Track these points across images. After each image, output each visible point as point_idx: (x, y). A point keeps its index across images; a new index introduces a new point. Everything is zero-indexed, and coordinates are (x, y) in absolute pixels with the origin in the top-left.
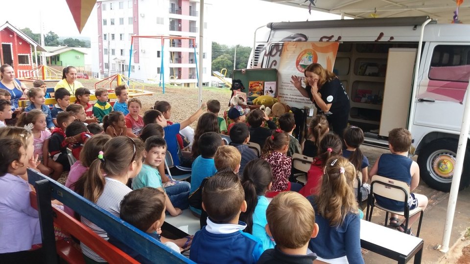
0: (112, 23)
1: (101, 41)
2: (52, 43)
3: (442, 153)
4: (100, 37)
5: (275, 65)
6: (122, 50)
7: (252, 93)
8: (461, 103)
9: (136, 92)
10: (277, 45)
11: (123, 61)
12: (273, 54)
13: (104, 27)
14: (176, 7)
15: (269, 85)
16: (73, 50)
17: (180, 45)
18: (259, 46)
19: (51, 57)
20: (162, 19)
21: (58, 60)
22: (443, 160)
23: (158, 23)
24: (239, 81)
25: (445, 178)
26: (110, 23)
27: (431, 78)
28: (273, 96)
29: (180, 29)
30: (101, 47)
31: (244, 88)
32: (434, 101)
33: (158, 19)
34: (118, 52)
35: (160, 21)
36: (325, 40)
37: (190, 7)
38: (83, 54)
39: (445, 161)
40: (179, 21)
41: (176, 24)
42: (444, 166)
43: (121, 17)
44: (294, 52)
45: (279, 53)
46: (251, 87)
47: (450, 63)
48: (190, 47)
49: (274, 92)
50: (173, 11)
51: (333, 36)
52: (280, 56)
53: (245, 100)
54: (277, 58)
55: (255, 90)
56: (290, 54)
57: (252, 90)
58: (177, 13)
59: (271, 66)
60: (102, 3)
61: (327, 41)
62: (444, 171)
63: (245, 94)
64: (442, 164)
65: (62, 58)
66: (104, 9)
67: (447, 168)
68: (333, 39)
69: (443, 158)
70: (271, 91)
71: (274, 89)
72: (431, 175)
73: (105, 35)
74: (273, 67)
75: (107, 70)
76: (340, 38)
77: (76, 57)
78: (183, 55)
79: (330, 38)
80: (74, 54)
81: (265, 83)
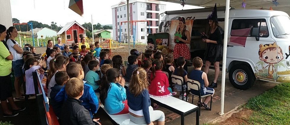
0: (121, 17)
1: (116, 26)
2: (99, 28)
3: (239, 71)
4: (116, 24)
5: (168, 31)
6: (125, 29)
7: (157, 44)
8: (244, 47)
9: (118, 47)
10: (168, 22)
11: (126, 34)
12: (167, 26)
13: (118, 19)
14: (150, 7)
15: (165, 41)
16: (106, 31)
17: (151, 25)
18: (162, 22)
19: (98, 34)
20: (143, 13)
21: (100, 36)
22: (239, 74)
23: (141, 15)
24: (151, 39)
25: (241, 83)
26: (120, 17)
27: (232, 35)
28: (167, 46)
29: (151, 18)
30: (116, 28)
31: (153, 42)
32: (233, 46)
33: (141, 13)
34: (124, 30)
35: (142, 14)
36: (188, 19)
37: (156, 6)
38: (110, 32)
39: (240, 75)
40: (151, 13)
41: (150, 15)
42: (240, 77)
43: (125, 14)
44: (175, 25)
45: (169, 25)
46: (157, 41)
47: (239, 28)
48: (156, 26)
49: (167, 44)
50: (148, 9)
51: (192, 17)
52: (170, 26)
53: (153, 48)
54: (168, 28)
55: (158, 43)
56: (174, 26)
57: (157, 43)
58: (150, 10)
59: (166, 32)
60: (117, 8)
61: (189, 19)
62: (240, 79)
63: (153, 45)
64: (239, 76)
65: (102, 35)
66: (118, 11)
67: (241, 78)
68: (192, 19)
69: (239, 73)
70: (166, 43)
71: (167, 42)
72: (235, 81)
73: (118, 23)
74: (167, 32)
75: (119, 39)
76: (194, 18)
77: (107, 34)
78: (153, 30)
79: (191, 18)
80: (106, 33)
81: (163, 39)
